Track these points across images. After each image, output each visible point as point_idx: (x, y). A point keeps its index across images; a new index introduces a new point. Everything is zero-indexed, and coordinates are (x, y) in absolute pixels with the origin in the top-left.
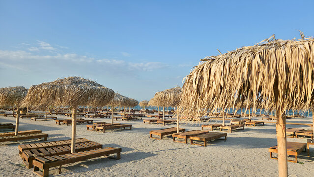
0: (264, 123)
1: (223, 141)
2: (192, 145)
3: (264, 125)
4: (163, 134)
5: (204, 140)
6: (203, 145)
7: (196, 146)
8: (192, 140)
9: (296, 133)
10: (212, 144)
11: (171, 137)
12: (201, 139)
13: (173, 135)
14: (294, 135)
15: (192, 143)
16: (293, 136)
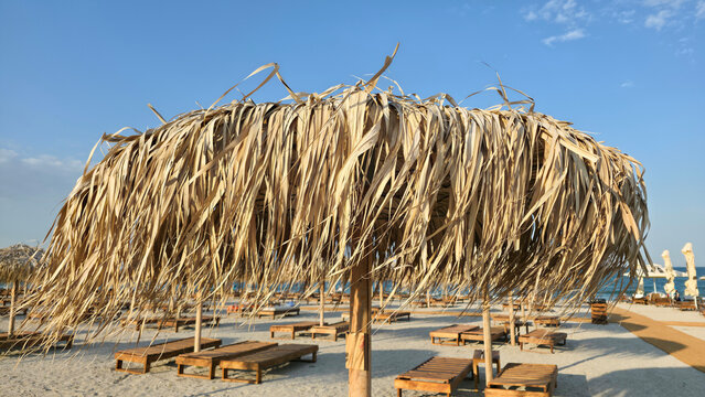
0: (409, 314)
1: (307, 366)
2: (226, 383)
3: (409, 320)
4: (151, 358)
5: (255, 368)
6: (252, 382)
7: (233, 384)
8: (226, 370)
9: (463, 337)
10: (278, 376)
11: (172, 364)
12: (248, 365)
13: (179, 359)
14: (460, 340)
15: (226, 376)
16: (456, 343)
